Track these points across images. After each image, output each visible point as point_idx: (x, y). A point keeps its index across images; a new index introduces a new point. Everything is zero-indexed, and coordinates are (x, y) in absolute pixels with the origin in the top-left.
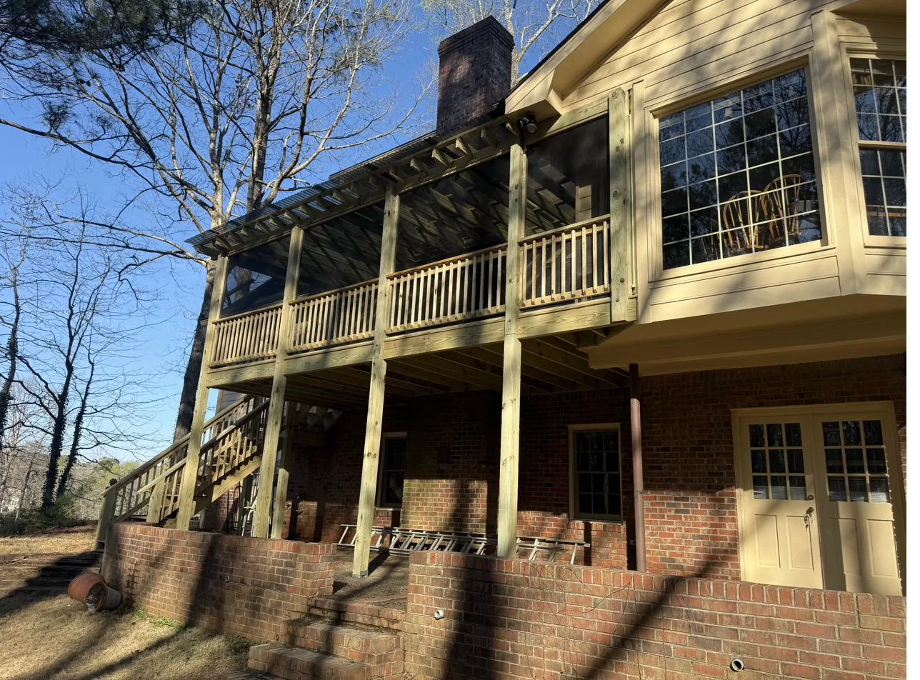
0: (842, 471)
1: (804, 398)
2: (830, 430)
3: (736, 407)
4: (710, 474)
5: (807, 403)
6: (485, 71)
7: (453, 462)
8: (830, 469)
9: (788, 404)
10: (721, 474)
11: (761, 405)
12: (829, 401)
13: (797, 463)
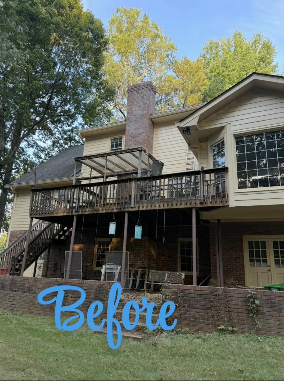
0: (279, 258)
1: (268, 233)
2: (275, 244)
3: (245, 235)
4: (235, 258)
5: (269, 235)
6: (148, 102)
7: (133, 251)
8: (275, 257)
9: (262, 234)
10: (240, 258)
11: (254, 235)
12: (276, 234)
13: (265, 254)
